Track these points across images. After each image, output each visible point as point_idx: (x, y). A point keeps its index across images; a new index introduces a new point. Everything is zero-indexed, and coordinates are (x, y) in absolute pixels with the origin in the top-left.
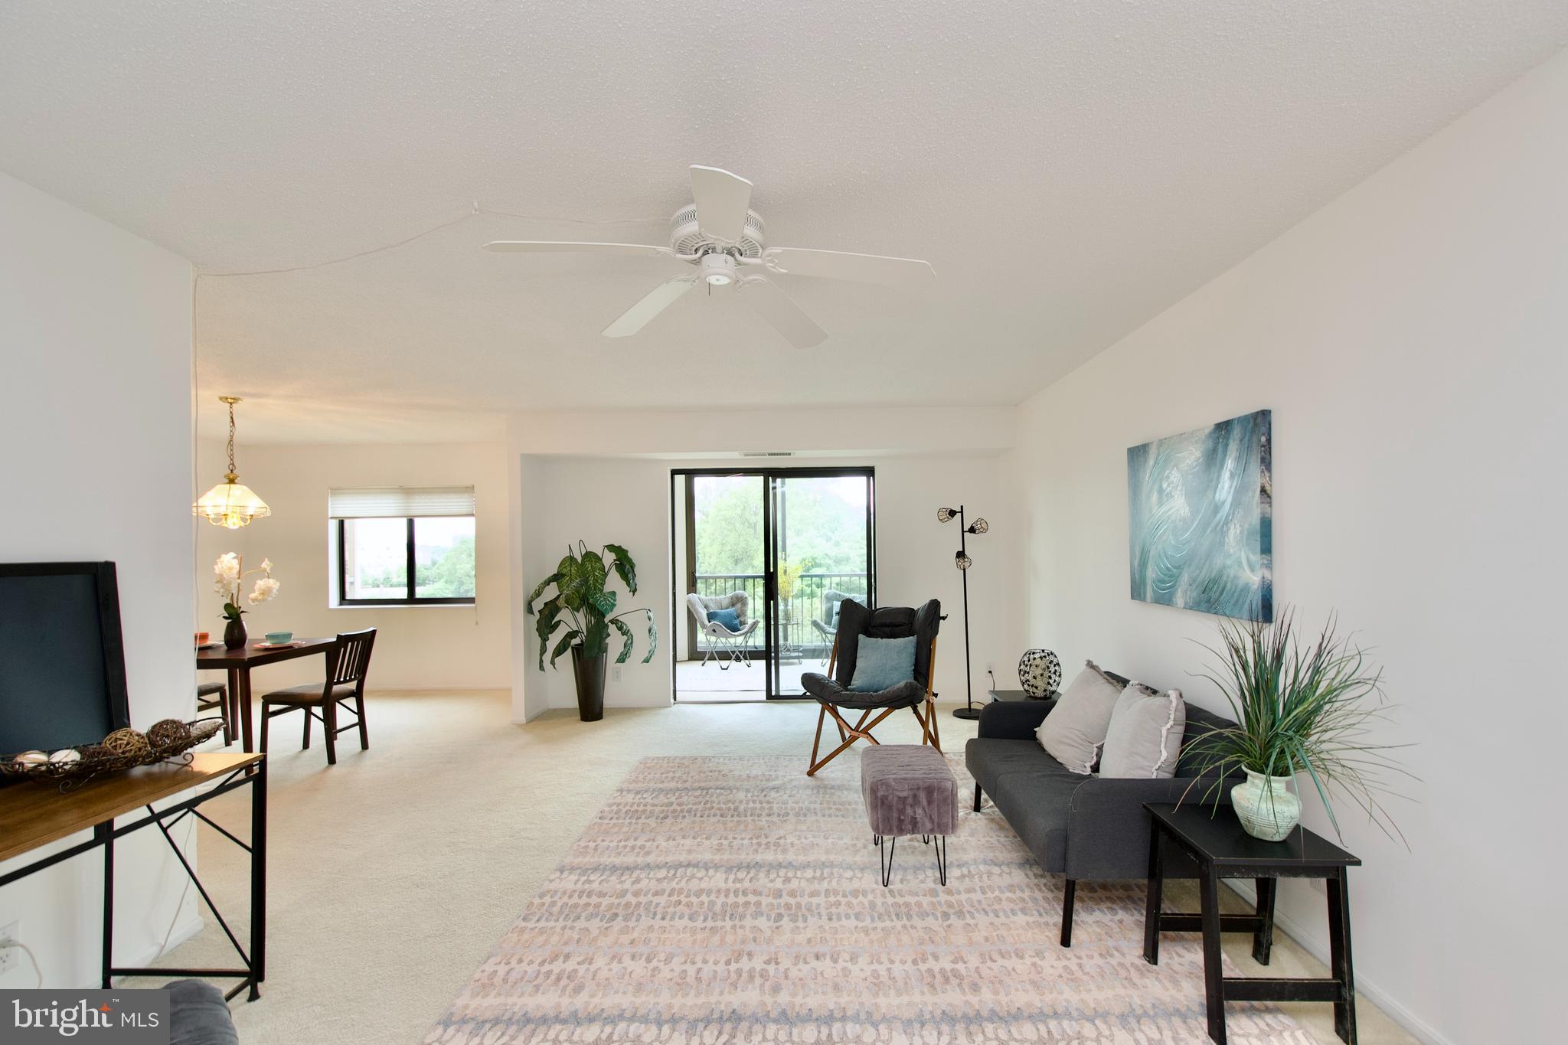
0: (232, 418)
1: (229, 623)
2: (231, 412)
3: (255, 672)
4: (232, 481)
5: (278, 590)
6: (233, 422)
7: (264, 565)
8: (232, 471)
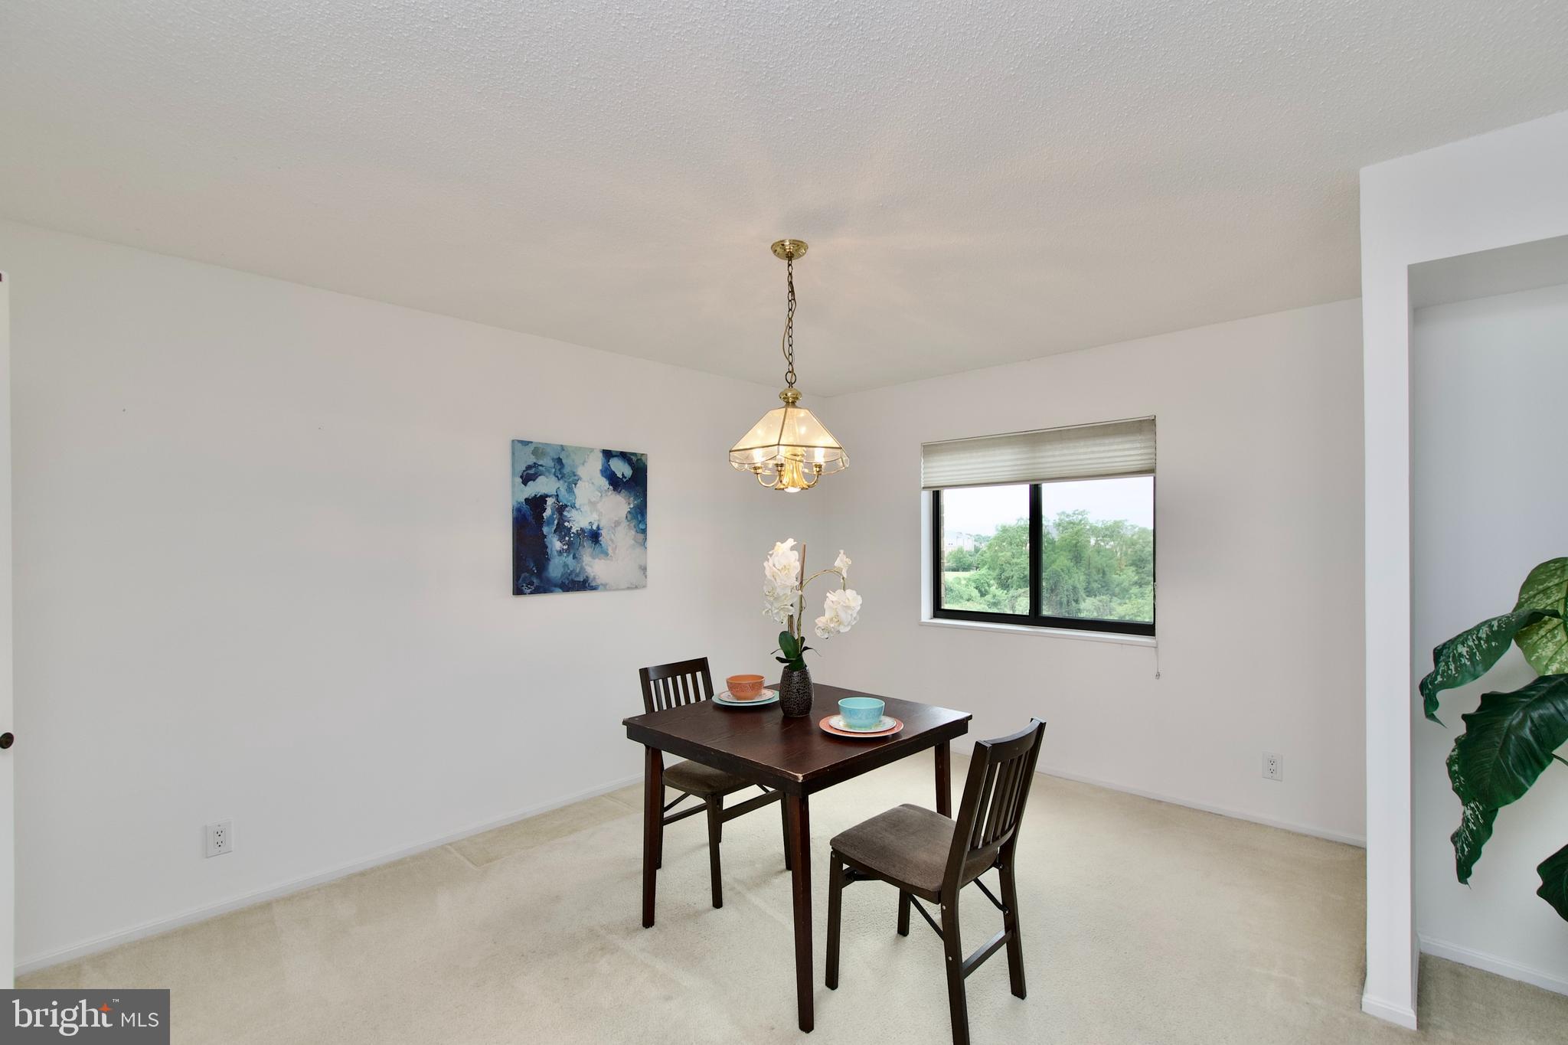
0: (791, 283)
1: (785, 667)
2: (790, 274)
3: (816, 800)
4: (791, 403)
5: (858, 613)
6: (792, 292)
7: (838, 563)
8: (791, 384)
